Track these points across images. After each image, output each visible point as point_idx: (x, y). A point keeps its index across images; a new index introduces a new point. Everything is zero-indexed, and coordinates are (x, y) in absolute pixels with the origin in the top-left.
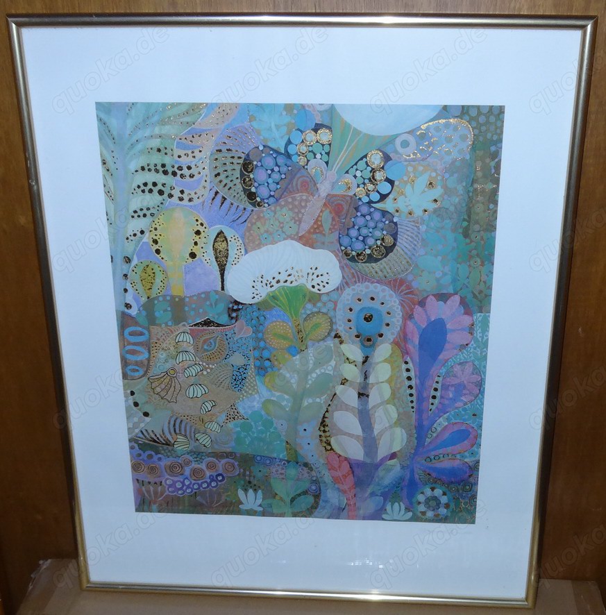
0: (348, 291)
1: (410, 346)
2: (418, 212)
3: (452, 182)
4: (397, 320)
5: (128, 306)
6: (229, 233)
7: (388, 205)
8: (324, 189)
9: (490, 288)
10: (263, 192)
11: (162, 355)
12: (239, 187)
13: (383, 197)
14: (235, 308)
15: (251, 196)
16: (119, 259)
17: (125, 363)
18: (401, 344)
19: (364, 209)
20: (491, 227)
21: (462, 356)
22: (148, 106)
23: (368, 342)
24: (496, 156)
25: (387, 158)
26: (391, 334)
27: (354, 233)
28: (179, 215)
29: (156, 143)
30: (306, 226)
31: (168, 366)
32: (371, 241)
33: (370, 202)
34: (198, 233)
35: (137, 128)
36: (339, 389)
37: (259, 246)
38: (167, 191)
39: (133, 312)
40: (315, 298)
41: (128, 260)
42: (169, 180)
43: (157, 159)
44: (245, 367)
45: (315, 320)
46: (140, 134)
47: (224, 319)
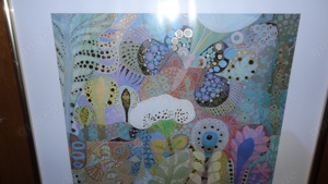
0: (199, 123)
1: (232, 153)
2: (242, 78)
3: (264, 60)
4: (226, 139)
5: (73, 130)
6: (130, 90)
7: (225, 74)
8: (187, 65)
9: (281, 121)
10: (151, 66)
11: (93, 156)
12: (137, 64)
13: (222, 69)
14: (134, 132)
15: (144, 69)
16: (68, 105)
17: (72, 160)
18: (227, 152)
19: (210, 77)
20: (285, 86)
21: (262, 159)
22: (83, 15)
23: (208, 150)
24: (292, 45)
25: (226, 46)
26: (222, 146)
27: (203, 90)
28: (101, 79)
29: (87, 38)
30: (175, 87)
31: (96, 162)
32: (213, 95)
33: (214, 72)
34: (113, 90)
35: (76, 29)
36: (191, 175)
37: (148, 97)
38: (94, 66)
39: (77, 133)
40: (179, 127)
41: (73, 105)
42: (95, 59)
43: (88, 47)
44: (139, 163)
45: (179, 138)
46: (78, 33)
47: (128, 137)
